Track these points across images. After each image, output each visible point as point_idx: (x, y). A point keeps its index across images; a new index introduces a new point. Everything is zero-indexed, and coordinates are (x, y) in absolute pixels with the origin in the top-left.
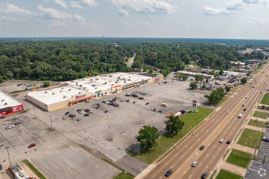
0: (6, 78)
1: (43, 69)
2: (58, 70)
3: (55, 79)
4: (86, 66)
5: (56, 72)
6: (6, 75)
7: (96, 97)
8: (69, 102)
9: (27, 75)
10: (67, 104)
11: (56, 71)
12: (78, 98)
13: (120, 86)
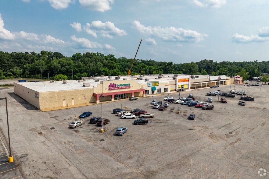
0: (10, 75)
1: (61, 63)
2: (82, 65)
3: (77, 77)
4: (122, 66)
5: (79, 68)
6: (11, 71)
7: (148, 93)
8: (93, 94)
9: (38, 72)
10: (89, 97)
11: (79, 66)
12: (115, 89)
13: (188, 81)
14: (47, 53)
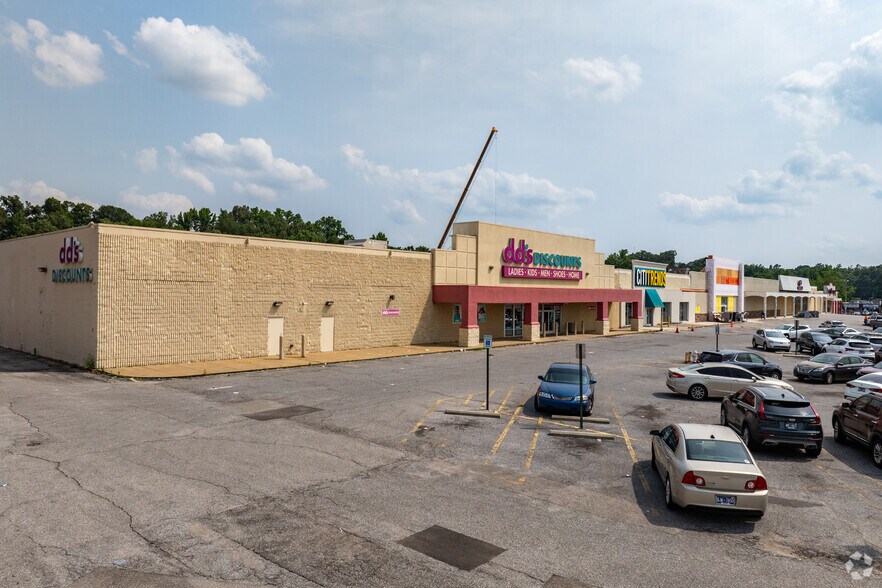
12: (525, 277)
13: (738, 282)
14: (70, 209)
